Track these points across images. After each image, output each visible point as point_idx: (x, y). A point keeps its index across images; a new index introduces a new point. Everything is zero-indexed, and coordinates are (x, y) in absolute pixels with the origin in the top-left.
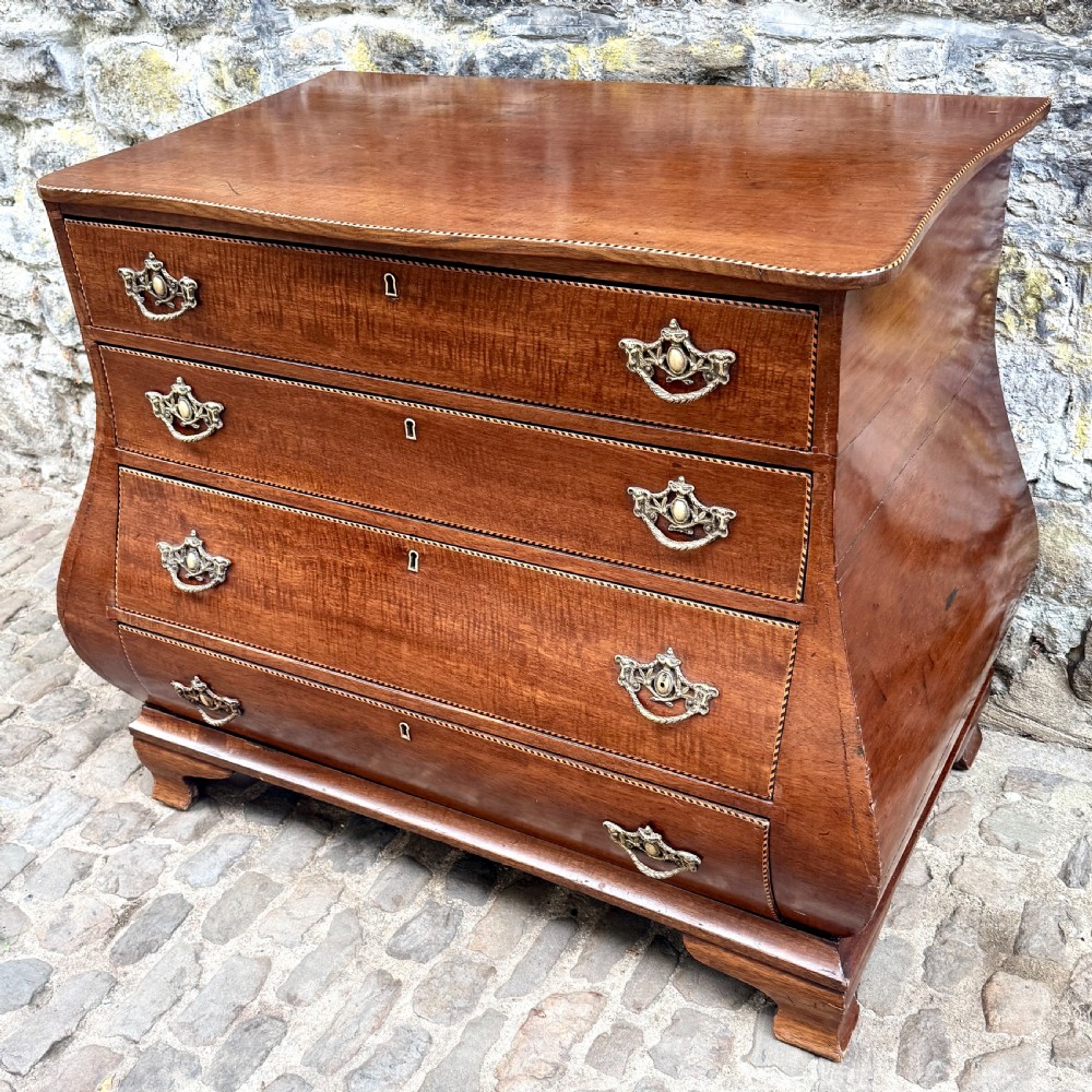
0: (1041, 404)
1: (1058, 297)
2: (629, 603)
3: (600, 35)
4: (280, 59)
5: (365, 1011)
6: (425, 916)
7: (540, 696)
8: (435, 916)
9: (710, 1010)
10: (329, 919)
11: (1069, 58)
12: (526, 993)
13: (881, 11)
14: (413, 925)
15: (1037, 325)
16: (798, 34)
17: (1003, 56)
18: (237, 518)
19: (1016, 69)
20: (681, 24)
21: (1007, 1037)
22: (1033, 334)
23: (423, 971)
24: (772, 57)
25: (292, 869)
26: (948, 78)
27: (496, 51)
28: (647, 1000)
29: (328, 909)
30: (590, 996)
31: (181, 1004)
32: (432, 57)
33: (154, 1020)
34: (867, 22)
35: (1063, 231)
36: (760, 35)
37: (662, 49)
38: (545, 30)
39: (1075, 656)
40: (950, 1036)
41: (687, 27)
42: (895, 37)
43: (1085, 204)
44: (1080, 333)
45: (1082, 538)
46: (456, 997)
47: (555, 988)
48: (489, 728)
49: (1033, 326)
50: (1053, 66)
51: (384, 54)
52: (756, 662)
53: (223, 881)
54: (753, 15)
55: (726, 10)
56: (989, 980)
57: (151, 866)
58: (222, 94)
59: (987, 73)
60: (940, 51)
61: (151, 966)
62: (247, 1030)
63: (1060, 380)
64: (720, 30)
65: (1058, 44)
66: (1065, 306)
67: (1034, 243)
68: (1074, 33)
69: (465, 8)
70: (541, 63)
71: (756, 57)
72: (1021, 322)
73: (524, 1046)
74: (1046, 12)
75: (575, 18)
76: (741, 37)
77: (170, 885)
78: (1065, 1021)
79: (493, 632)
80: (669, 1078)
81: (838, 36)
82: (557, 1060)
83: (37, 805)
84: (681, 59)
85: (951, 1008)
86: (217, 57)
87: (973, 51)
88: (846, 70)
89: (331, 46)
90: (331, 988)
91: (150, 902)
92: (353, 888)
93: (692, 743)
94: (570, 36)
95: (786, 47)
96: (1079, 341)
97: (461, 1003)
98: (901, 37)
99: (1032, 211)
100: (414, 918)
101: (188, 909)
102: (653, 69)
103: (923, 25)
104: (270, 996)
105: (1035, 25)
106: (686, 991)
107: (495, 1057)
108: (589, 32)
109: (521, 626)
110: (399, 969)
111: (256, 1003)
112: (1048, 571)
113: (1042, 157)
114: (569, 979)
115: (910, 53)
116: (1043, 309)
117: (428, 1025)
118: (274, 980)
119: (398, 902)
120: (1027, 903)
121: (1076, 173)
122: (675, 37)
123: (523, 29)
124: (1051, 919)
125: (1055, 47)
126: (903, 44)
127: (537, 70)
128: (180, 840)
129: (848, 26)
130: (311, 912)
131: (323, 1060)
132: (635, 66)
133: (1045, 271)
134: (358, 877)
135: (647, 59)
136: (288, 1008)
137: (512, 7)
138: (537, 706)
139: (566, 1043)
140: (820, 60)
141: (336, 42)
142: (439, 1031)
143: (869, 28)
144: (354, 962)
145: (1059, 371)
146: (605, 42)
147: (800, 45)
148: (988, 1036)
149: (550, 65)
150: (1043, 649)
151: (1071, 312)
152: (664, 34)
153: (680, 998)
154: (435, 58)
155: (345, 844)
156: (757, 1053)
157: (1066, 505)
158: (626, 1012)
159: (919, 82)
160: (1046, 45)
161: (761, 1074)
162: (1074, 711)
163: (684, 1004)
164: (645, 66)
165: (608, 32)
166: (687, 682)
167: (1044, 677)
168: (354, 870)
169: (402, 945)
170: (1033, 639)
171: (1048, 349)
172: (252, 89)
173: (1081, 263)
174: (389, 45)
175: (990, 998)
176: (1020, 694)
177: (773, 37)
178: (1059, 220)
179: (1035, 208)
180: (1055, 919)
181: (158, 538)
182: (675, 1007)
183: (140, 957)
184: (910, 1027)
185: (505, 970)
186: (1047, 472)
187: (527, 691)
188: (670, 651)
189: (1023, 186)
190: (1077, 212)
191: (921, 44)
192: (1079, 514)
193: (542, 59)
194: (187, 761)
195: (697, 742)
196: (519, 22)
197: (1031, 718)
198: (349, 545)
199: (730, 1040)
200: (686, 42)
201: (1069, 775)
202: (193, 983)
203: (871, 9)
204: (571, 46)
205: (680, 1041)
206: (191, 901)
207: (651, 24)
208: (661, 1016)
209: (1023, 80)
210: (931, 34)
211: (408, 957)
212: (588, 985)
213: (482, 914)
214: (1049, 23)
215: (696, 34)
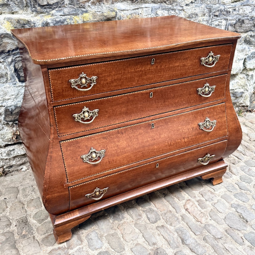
3: (81, 13)
6: (147, 213)
8: (149, 212)
9: (202, 190)
10: (135, 228)
11: (170, 9)
12: (180, 209)
13: (139, 3)
14: (149, 216)
16: (124, 9)
17: (160, 10)
18: (104, 138)
23: (162, 221)
24: (120, 14)
25: (111, 229)
26: (152, 14)
27: (54, 20)
28: (194, 195)
30: (189, 201)
32: (34, 23)
34: (137, 5)
36: (118, 10)
37: (97, 15)
38: (67, 13)
41: (102, 9)
42: (142, 8)
46: (174, 219)
47: (182, 205)
48: (176, 153)
50: (167, 10)
51: (19, 24)
52: (220, 112)
54: (116, 6)
55: (110, 5)
59: (158, 13)
60: (150, 9)
64: (109, 9)
65: (168, 6)
68: (170, 4)
69: (43, 10)
70: (67, 21)
71: (117, 14)
74: (166, 1)
75: (74, 10)
76: (114, 10)
77: (94, 253)
79: (174, 132)
80: (213, 201)
81: (132, 9)
82: (200, 212)
84: (102, 16)
87: (155, 9)
88: (135, 15)
92: (128, 221)
94: (74, 14)
95: (122, 12)
97: (176, 219)
100: (147, 215)
101: (107, 252)
102: (96, 19)
103: (147, 5)
104: (150, 248)
105: (164, 3)
106: (196, 190)
107: (194, 220)
108: (79, 13)
109: (179, 128)
110: (159, 223)
114: (181, 202)
115: (146, 11)
117: (178, 226)
118: (145, 245)
119: (140, 216)
122: (100, 12)
125: (168, 7)
126: (144, 9)
127: (66, 23)
129: (133, 7)
132: (92, 19)
134: (125, 219)
135: (95, 17)
136: (156, 246)
137: (58, 8)
139: (197, 209)
140: (128, 14)
142: (181, 225)
143: (137, 6)
146: (83, 14)
147: (124, 11)
149: (70, 21)
152: (98, 11)
153: (196, 191)
154: (35, 24)
155: (114, 216)
156: (215, 189)
158: (195, 199)
159: (148, 16)
160: (166, 7)
161: (219, 191)
163: (198, 191)
164: (94, 19)
165: (83, 12)
166: (211, 122)
168: (123, 218)
169: (153, 220)
174: (21, 21)
177: (120, 10)
182: (198, 193)
187: (183, 140)
188: (207, 118)
191: (147, 9)
193: (67, 20)
194: (76, 222)
196: (60, 12)
198: (136, 130)
199: (209, 191)
200: (103, 13)
203: (137, 3)
204: (73, 16)
205: (206, 196)
206: (104, 250)
207: (94, 9)
208: (199, 196)
209: (163, 14)
210: (148, 7)
211: (157, 221)
212: (185, 200)
213: (154, 205)
214: (167, 3)
215: (104, 11)
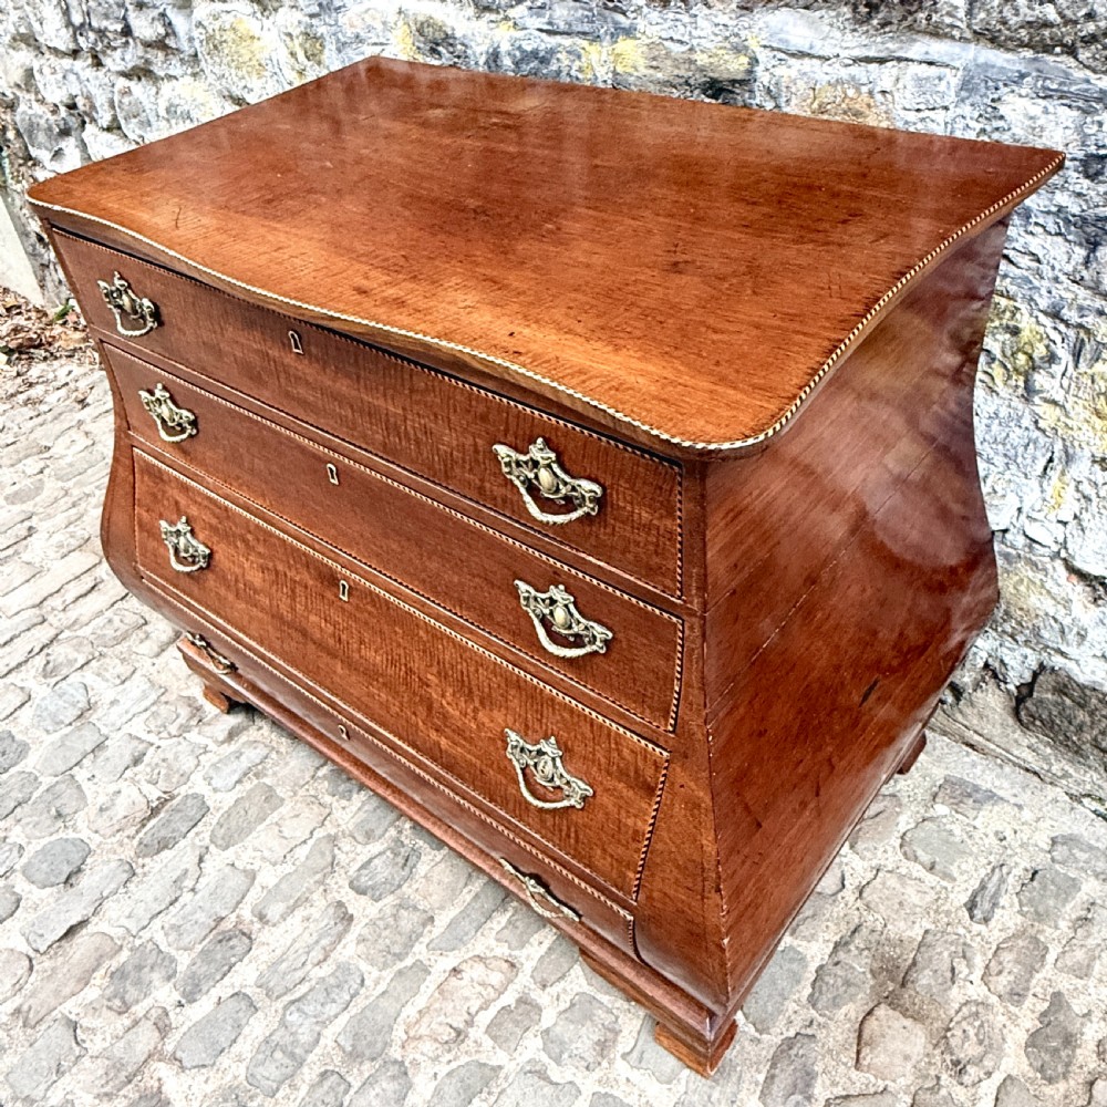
0: (1019, 460)
1: (1052, 358)
2: (519, 684)
3: (612, 35)
4: (340, 35)
5: (317, 942)
6: (388, 853)
7: (444, 742)
8: (396, 855)
9: (605, 999)
10: (311, 842)
11: (1099, 100)
12: (453, 949)
13: (894, 28)
14: (376, 861)
15: (1026, 382)
16: (806, 49)
17: (1023, 92)
18: (214, 514)
19: (1036, 108)
20: (689, 28)
21: (873, 1079)
22: (1021, 391)
23: (374, 909)
24: (777, 71)
25: (295, 785)
26: (959, 111)
27: (517, 44)
28: (553, 978)
29: (312, 833)
30: (506, 965)
31: (177, 904)
32: (463, 44)
33: (152, 919)
34: (879, 39)
35: (1067, 291)
36: (765, 47)
37: (668, 54)
38: (562, 27)
39: (1025, 691)
40: (818, 1068)
41: (695, 33)
42: (907, 60)
43: (1094, 265)
44: (1071, 399)
45: (1044, 592)
46: (394, 943)
47: (479, 949)
49: (1021, 384)
50: (1079, 108)
51: (422, 39)
52: (628, 776)
53: (238, 787)
54: (760, 24)
55: (733, 16)
56: (870, 1013)
57: (188, 763)
58: (297, 67)
59: (1003, 110)
60: (954, 80)
61: (165, 861)
62: (220, 941)
63: (1042, 440)
64: (727, 38)
65: (1088, 81)
66: (1057, 369)
67: (1032, 299)
70: (558, 60)
71: (759, 70)
72: (1009, 377)
73: (437, 1005)
74: (1079, 44)
75: (590, 14)
76: (746, 48)
77: (198, 785)
78: (933, 1072)
79: (407, 674)
80: (553, 1063)
81: (847, 53)
82: (462, 1026)
83: (121, 687)
84: (687, 66)
85: (828, 1035)
86: (290, 30)
87: (990, 83)
88: (851, 93)
89: (380, 27)
90: (296, 913)
91: (179, 798)
92: (337, 814)
93: (569, 829)
94: (584, 33)
95: (792, 61)
96: (1068, 406)
97: (396, 949)
98: (912, 61)
99: (1035, 265)
100: (380, 854)
101: (205, 810)
102: (660, 75)
103: (938, 49)
104: (246, 912)
105: (1064, 58)
106: (590, 976)
107: (410, 1011)
108: (602, 31)
109: (429, 676)
110: (358, 906)
111: (234, 915)
112: (1007, 613)
113: (1054, 209)
114: (493, 943)
115: (919, 80)
116: (1034, 369)
117: (364, 966)
118: (254, 896)
119: (369, 836)
120: (927, 932)
121: (1091, 229)
122: (681, 42)
123: (541, 22)
124: (946, 954)
125: (1085, 86)
126: (914, 68)
127: (554, 67)
128: (216, 741)
129: (858, 43)
130: (298, 834)
131: (272, 984)
132: (643, 71)
133: (1041, 330)
134: (344, 803)
135: (654, 63)
136: (258, 925)
138: (441, 750)
139: (473, 1011)
140: (826, 78)
141: (384, 23)
142: (372, 974)
143: (881, 47)
144: (322, 888)
145: (1044, 431)
146: (616, 42)
147: (807, 60)
148: (854, 1074)
149: (567, 62)
150: (995, 676)
151: (1064, 375)
152: (671, 39)
153: (583, 981)
154: (466, 46)
156: (635, 1054)
157: (1034, 558)
158: (533, 986)
159: (927, 113)
160: (1074, 82)
161: (635, 1075)
162: (1016, 736)
163: (586, 988)
164: (652, 71)
165: (619, 32)
166: (565, 774)
167: (993, 701)
168: (343, 796)
169: (363, 879)
170: (986, 666)
171: (1034, 408)
172: (319, 63)
173: (1080, 326)
174: (426, 30)
175: (866, 1036)
176: (968, 711)
177: (779, 50)
178: (1063, 278)
179: (1039, 261)
180: (950, 955)
181: (161, 517)
182: (577, 989)
183: (158, 852)
184: (782, 1052)
185: (442, 920)
186: (1018, 525)
187: (434, 735)
188: (553, 740)
189: (1029, 237)
190: (1084, 273)
191: (933, 71)
192: (1045, 570)
193: (559, 56)
194: (217, 682)
195: (573, 829)
196: (539, 16)
197: (976, 732)
198: (295, 562)
199: (617, 1033)
200: (692, 49)
201: (1001, 793)
202: (191, 886)
203: (883, 25)
204: (585, 44)
205: (572, 1027)
206: (209, 803)
207: (659, 27)
208: (562, 996)
209: (1042, 121)
210: (946, 60)
211: (363, 893)
212: (507, 952)
213: (438, 859)
214: (1081, 57)
215: (703, 41)
